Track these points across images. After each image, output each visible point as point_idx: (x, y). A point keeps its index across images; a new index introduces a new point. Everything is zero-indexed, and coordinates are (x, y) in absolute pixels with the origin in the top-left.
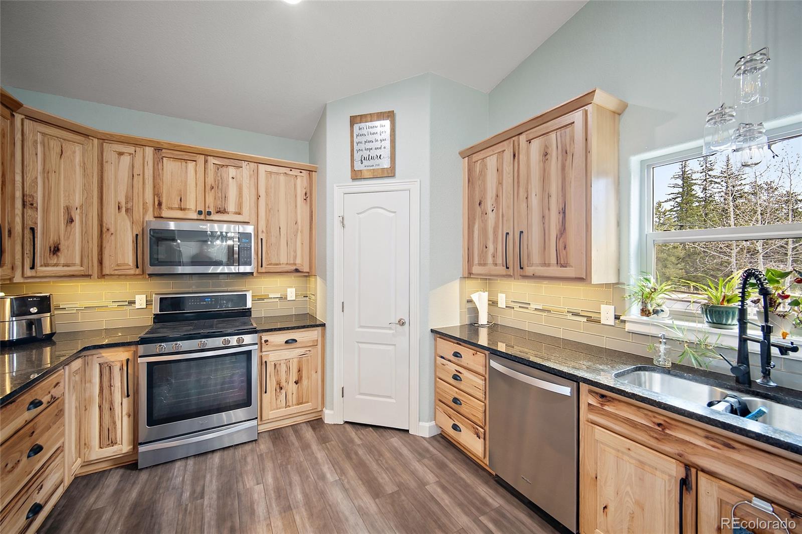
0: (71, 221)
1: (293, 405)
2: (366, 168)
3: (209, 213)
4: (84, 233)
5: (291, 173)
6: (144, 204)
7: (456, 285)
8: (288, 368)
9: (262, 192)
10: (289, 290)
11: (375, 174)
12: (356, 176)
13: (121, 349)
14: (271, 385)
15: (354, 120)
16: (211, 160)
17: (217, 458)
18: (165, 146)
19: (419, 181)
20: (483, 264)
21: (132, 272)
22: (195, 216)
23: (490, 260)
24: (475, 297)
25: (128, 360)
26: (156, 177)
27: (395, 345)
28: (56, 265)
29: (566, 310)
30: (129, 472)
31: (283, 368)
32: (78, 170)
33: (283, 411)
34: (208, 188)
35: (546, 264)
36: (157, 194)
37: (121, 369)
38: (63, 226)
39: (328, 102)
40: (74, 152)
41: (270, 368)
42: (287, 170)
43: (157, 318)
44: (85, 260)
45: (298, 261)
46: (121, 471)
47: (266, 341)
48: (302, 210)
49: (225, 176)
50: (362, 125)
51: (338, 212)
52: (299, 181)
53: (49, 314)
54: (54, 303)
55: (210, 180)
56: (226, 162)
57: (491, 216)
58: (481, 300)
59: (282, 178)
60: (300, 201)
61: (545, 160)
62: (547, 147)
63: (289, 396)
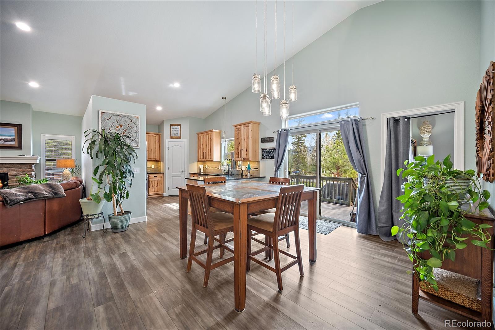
1: (156, 191)
2: (174, 136)
7: (196, 163)
10: (153, 165)
11: (176, 138)
14: (151, 186)
15: (171, 125)
19: (186, 140)
20: (201, 158)
23: (202, 158)
24: (200, 166)
27: (181, 177)
29: (215, 167)
31: (154, 183)
33: (153, 193)
35: (209, 158)
39: (165, 120)
41: (151, 182)
42: (153, 135)
45: (156, 158)
47: (150, 176)
48: (157, 144)
50: (173, 126)
51: (167, 146)
52: (156, 137)
57: (202, 148)
58: (202, 167)
59: (152, 137)
60: (156, 142)
61: (208, 139)
62: (209, 137)
63: (155, 189)
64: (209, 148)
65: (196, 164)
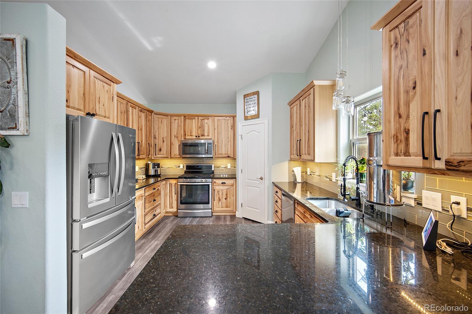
0: (164, 141)
1: (224, 207)
2: (249, 115)
3: (199, 136)
4: (167, 145)
5: (226, 119)
6: (181, 135)
8: (222, 193)
9: (216, 128)
10: (228, 164)
11: (252, 117)
12: (246, 118)
13: (174, 180)
14: (216, 198)
15: (245, 96)
16: (200, 118)
17: (198, 219)
18: (187, 115)
19: (267, 119)
21: (178, 157)
22: (195, 138)
24: (295, 169)
25: (176, 183)
26: (184, 125)
27: (259, 188)
28: (160, 154)
29: (324, 175)
30: (176, 217)
31: (221, 193)
32: (165, 126)
33: (220, 209)
34: (199, 127)
36: (185, 131)
37: (174, 186)
38: (162, 143)
39: (237, 90)
40: (164, 121)
41: (216, 192)
42: (225, 118)
43: (185, 172)
44: (167, 153)
45: (229, 153)
46: (174, 217)
47: (215, 182)
48: (231, 132)
49: (204, 123)
50: (248, 98)
51: (240, 133)
52: (229, 122)
53: (159, 168)
54: (161, 165)
55: (199, 125)
56: (204, 118)
57: (295, 132)
58: (298, 171)
59: (223, 121)
60: (229, 129)
61: (305, 109)
62: (305, 103)
63: (223, 204)
64: (305, 130)
65: (286, 165)
